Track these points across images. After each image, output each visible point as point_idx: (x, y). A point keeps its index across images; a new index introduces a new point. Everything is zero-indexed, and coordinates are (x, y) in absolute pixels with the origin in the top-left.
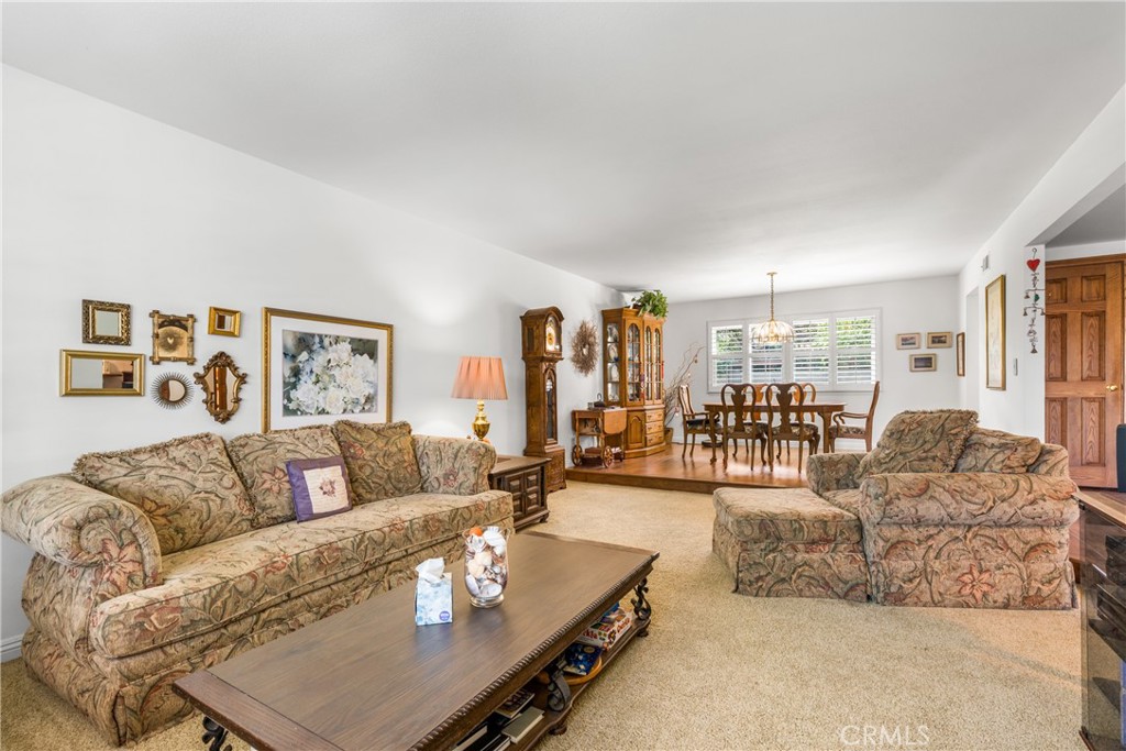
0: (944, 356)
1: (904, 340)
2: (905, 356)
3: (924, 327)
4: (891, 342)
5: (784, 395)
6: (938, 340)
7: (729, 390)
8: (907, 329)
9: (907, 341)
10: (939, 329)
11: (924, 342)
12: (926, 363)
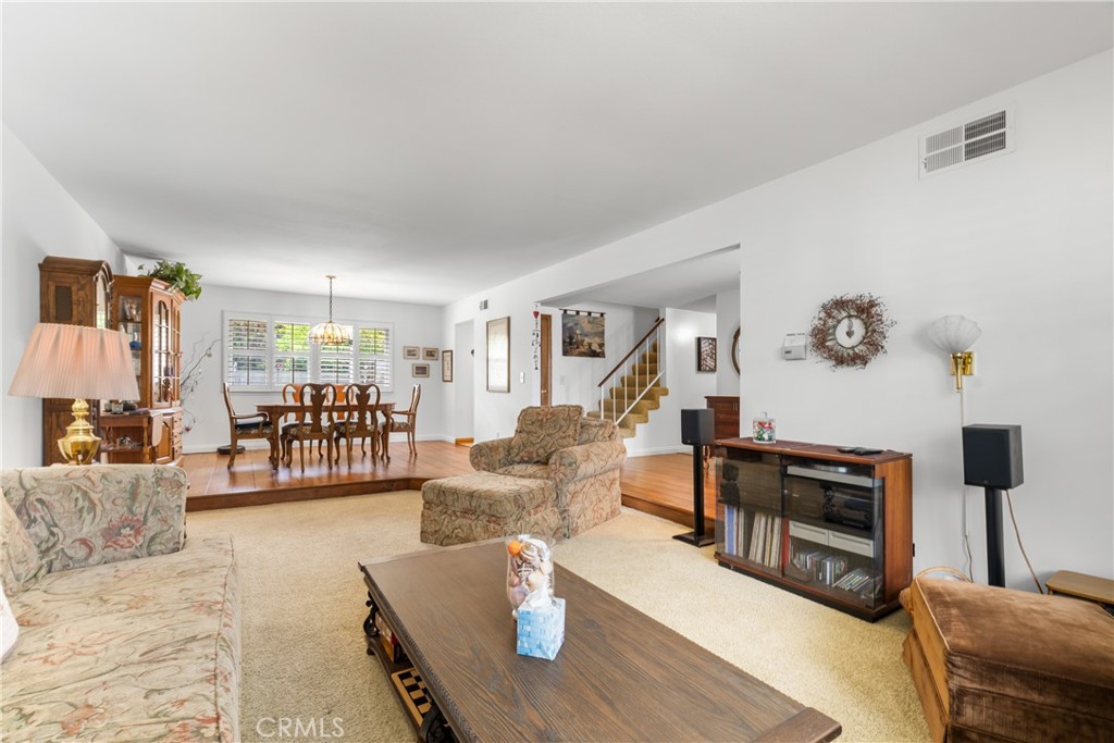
0: (434, 366)
1: (409, 351)
2: (410, 363)
3: (423, 343)
4: (400, 353)
5: (363, 396)
6: (431, 354)
7: (307, 390)
8: (412, 343)
9: (411, 353)
10: (431, 346)
11: (421, 354)
12: (422, 371)
